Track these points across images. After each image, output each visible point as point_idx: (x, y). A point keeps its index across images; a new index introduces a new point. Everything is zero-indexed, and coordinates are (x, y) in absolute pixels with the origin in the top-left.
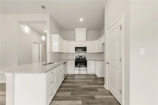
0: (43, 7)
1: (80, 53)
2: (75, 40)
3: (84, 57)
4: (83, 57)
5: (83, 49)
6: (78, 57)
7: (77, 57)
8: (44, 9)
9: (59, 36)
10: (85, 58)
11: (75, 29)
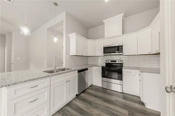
0: (56, 4)
1: (113, 56)
2: (103, 37)
3: (120, 62)
4: (117, 62)
5: (116, 49)
6: (110, 62)
7: (108, 62)
8: (56, 7)
9: (76, 35)
10: (122, 64)
11: (104, 21)
